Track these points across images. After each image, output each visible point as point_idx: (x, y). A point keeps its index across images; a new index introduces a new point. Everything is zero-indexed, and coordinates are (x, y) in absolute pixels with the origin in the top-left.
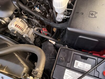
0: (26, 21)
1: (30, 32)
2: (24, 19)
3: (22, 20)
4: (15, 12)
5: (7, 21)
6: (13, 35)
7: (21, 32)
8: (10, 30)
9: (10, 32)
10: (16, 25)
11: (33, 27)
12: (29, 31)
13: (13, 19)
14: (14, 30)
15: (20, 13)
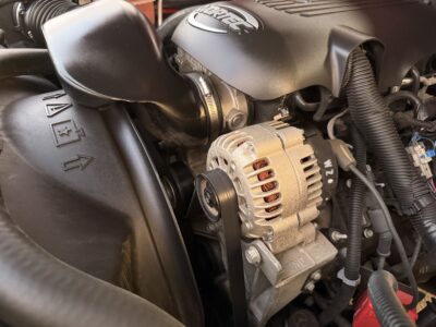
0: (330, 181)
1: (301, 250)
2: (328, 164)
3: (314, 162)
4: (298, 98)
5: (230, 118)
6: (206, 201)
7: (257, 222)
8: (211, 165)
9: (202, 178)
10: (264, 163)
11: (336, 236)
12: (300, 244)
13: (270, 123)
14: (226, 181)
15: (317, 117)
